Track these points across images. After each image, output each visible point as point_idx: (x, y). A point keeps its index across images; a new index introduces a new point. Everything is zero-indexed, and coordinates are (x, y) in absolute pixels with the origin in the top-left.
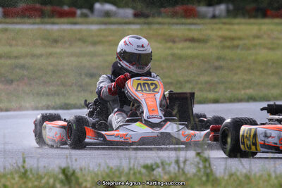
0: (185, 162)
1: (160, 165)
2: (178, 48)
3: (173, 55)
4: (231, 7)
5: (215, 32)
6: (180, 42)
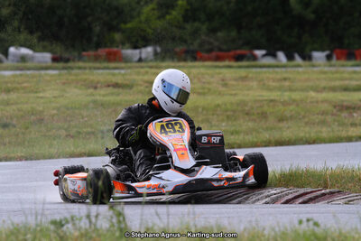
0: (97, 216)
1: (69, 219)
2: (100, 95)
3: (95, 102)
4: (159, 49)
5: (141, 77)
6: (101, 87)
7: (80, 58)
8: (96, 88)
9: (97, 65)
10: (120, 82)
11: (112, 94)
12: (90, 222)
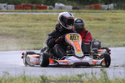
0: (96, 73)
2: (92, 23)
3: (90, 26)
4: (116, 5)
5: (109, 16)
6: (93, 20)
7: (84, 8)
8: (90, 20)
9: (91, 11)
10: (100, 18)
11: (97, 23)
12: (93, 76)
